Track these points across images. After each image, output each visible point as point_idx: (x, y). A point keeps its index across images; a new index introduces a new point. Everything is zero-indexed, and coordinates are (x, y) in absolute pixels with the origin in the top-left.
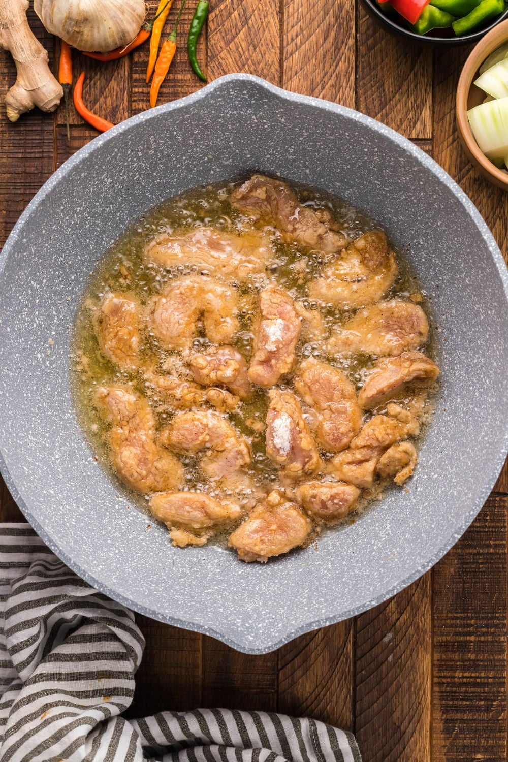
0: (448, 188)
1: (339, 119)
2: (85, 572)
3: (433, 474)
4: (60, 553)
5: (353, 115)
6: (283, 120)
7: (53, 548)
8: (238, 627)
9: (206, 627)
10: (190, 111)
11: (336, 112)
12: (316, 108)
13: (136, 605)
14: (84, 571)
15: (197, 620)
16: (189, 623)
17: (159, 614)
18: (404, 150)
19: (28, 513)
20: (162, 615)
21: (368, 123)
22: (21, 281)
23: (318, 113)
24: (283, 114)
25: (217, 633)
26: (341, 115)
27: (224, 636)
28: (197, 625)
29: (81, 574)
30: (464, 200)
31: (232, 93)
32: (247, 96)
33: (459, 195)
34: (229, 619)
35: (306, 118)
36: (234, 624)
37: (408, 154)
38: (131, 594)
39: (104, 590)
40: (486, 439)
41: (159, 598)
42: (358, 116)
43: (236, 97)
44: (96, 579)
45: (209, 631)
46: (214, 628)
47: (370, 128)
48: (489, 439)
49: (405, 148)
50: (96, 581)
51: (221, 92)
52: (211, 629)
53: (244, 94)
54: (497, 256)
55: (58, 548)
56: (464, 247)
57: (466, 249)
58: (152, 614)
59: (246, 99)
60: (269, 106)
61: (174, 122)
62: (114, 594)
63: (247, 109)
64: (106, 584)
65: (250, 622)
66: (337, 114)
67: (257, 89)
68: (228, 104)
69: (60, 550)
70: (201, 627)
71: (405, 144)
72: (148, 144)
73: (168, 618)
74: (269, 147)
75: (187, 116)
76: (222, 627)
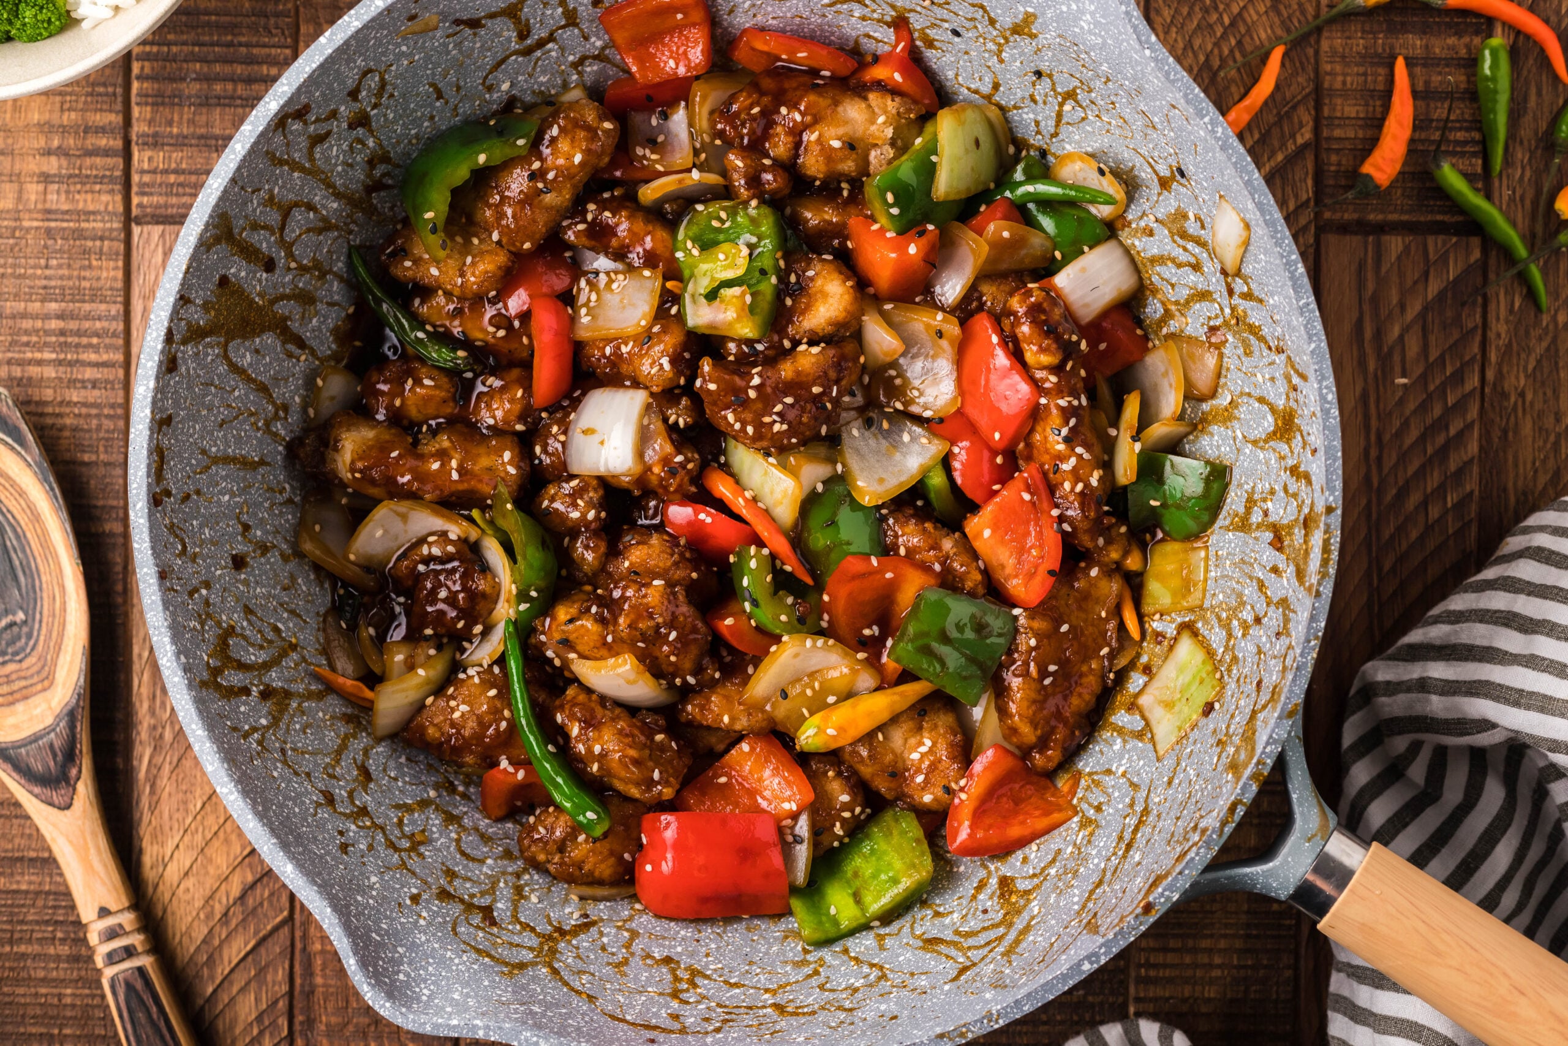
0: (153, 548)
1: (266, 809)
2: (1301, 311)
3: (553, 54)
4: (1324, 378)
5: (232, 798)
6: (374, 879)
7: (1330, 397)
8: (1092, 14)
9: (1147, 52)
10: (524, 1012)
11: (259, 825)
12: (292, 857)
13: (1248, 183)
14: (1302, 314)
15: (1157, 77)
16: (1173, 82)
17: (1218, 139)
18: (185, 671)
19: (1332, 493)
20: (1213, 131)
21: (217, 764)
22: (1052, 927)
23: (297, 846)
24: (364, 890)
25: (1135, 27)
26: (256, 813)
27: (1127, 13)
28: (1161, 69)
29: (1313, 311)
30: (139, 505)
31: (425, 991)
32: (406, 967)
33: (142, 521)
34: (1100, 41)
35: (328, 853)
36: (1097, 24)
37: (183, 659)
38: (1247, 210)
39: (1290, 253)
40: (404, 48)
41: (1205, 169)
42: (225, 790)
43: (425, 981)
44: (1290, 283)
45: (1148, 41)
46: (1134, 43)
47: (219, 752)
48: (398, 45)
49: (180, 673)
50: (1293, 278)
51: (443, 1008)
52: (1140, 42)
53: (408, 975)
54: (150, 364)
55: (1320, 389)
56: (209, 425)
57: (207, 417)
58: (1232, 147)
59: (410, 964)
60: (377, 922)
61: (569, 1015)
62: (1276, 232)
63: (422, 945)
64: (1278, 261)
65: (1064, 9)
66: (261, 820)
67: (375, 966)
68: (448, 979)
69: (1320, 382)
70: (1156, 60)
71: (176, 679)
72: (648, 1010)
73: (1207, 119)
74: (439, 850)
75: (536, 1009)
76: (1120, 33)
